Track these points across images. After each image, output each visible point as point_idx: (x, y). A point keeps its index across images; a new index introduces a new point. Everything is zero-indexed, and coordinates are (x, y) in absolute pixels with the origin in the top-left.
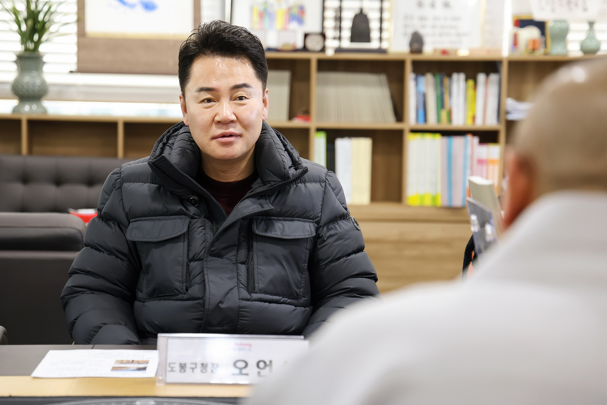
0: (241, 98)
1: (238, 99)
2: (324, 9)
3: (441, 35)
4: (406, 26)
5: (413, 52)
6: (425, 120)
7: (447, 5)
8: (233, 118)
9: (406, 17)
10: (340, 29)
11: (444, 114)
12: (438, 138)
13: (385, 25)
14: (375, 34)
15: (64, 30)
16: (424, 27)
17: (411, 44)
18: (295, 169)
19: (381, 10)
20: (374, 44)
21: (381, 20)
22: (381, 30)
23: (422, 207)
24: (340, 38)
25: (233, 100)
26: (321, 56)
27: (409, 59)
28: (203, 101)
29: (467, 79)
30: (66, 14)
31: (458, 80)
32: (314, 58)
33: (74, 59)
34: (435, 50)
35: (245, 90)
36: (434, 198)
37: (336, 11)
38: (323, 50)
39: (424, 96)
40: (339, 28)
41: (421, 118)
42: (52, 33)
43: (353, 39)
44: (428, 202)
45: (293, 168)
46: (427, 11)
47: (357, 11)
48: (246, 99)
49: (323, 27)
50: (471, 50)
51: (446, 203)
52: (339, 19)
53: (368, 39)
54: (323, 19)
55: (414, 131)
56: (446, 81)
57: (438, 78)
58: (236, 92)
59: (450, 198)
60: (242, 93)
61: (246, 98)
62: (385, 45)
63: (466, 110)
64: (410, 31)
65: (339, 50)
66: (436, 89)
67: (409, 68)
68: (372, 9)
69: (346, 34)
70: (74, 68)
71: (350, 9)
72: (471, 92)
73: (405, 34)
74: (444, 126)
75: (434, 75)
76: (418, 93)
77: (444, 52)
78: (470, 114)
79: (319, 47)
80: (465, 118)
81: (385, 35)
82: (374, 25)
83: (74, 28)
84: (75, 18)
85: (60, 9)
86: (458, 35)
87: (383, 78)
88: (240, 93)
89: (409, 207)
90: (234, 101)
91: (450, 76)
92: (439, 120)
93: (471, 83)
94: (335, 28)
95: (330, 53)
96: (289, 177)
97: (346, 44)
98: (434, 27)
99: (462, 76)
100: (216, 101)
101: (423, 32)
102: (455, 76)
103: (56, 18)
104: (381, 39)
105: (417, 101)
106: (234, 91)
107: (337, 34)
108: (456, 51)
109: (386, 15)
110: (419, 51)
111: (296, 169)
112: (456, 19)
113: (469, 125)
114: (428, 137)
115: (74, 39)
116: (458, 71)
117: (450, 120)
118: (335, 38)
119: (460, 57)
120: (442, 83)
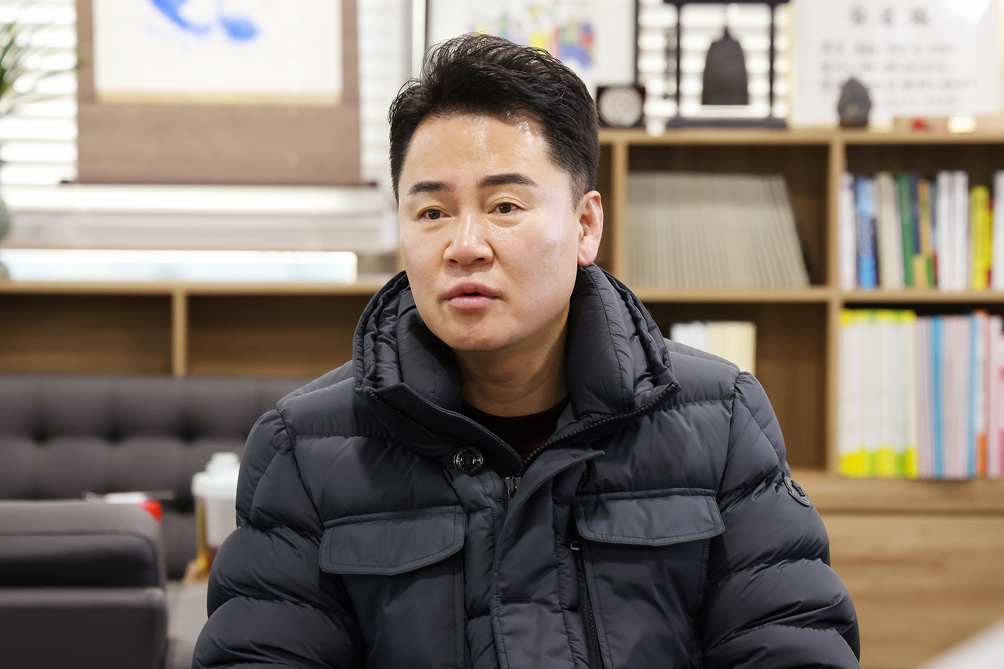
0: (506, 208)
1: (498, 210)
2: (637, 30)
3: (907, 85)
4: (826, 67)
5: (846, 124)
6: (877, 280)
7: (919, 17)
8: (486, 251)
9: (827, 47)
10: (678, 75)
11: (920, 265)
12: (908, 319)
13: (781, 65)
14: (758, 87)
15: (48, 86)
16: (868, 67)
17: (842, 108)
18: (652, 381)
19: (772, 31)
20: (757, 109)
21: (772, 53)
22: (772, 75)
23: (873, 479)
24: (678, 97)
25: (488, 210)
26: (636, 137)
27: (838, 141)
28: (422, 215)
29: (971, 185)
30: (49, 52)
31: (952, 187)
32: (620, 140)
33: (70, 154)
34: (897, 121)
35: (514, 190)
36: (902, 460)
37: (668, 36)
38: (640, 123)
39: (874, 224)
40: (676, 73)
41: (868, 276)
42: (20, 95)
43: (707, 98)
44: (887, 468)
45: (648, 380)
46: (874, 32)
47: (717, 35)
48: (519, 210)
49: (637, 72)
50: (979, 119)
51: (929, 470)
52: (675, 53)
53: (743, 98)
54: (637, 52)
55: (852, 306)
56: (924, 189)
57: (905, 183)
58: (493, 194)
59: (939, 458)
60: (506, 195)
61: (518, 207)
62: (780, 111)
63: (970, 258)
64: (839, 77)
65: (676, 123)
66: (900, 208)
67: (837, 160)
68: (752, 30)
69: (693, 86)
70: (70, 173)
71: (699, 30)
72: (981, 214)
73: (825, 85)
74: (922, 292)
75: (895, 177)
76: (858, 218)
77: (919, 124)
78: (980, 266)
79: (630, 117)
80: (969, 274)
81: (780, 87)
82: (756, 65)
83: (69, 84)
84: (70, 60)
85: (39, 39)
86: (948, 85)
87: (778, 185)
88: (504, 195)
89: (844, 479)
90: (491, 215)
91: (932, 179)
92: (908, 279)
93: (980, 193)
94: (667, 74)
95: (655, 131)
96: (632, 405)
97: (692, 108)
98: (890, 67)
99: (960, 179)
100: (449, 214)
101: (867, 78)
102: (944, 179)
103: (29, 61)
104: (772, 97)
105: (858, 238)
106: (487, 190)
107: (672, 87)
108: (945, 121)
109: (781, 43)
110: (862, 123)
111: (655, 383)
112: (944, 48)
113: (978, 290)
114: (886, 318)
115: (70, 108)
116: (952, 167)
117: (934, 279)
118: (666, 97)
119: (955, 133)
120: (914, 196)
